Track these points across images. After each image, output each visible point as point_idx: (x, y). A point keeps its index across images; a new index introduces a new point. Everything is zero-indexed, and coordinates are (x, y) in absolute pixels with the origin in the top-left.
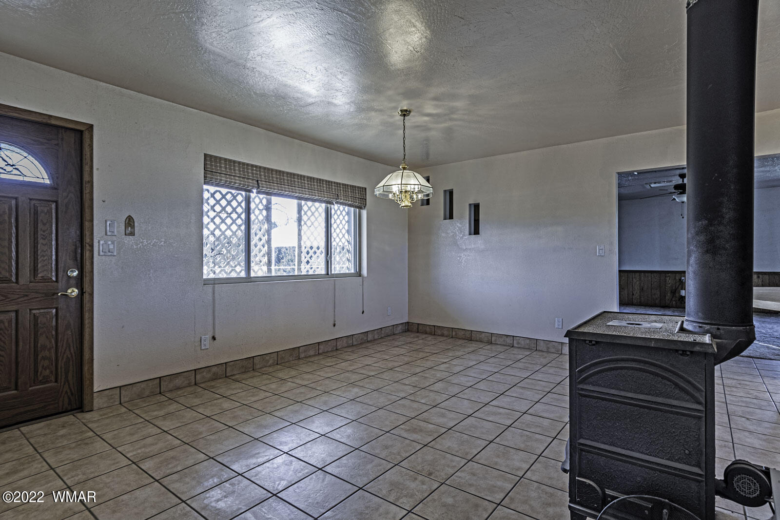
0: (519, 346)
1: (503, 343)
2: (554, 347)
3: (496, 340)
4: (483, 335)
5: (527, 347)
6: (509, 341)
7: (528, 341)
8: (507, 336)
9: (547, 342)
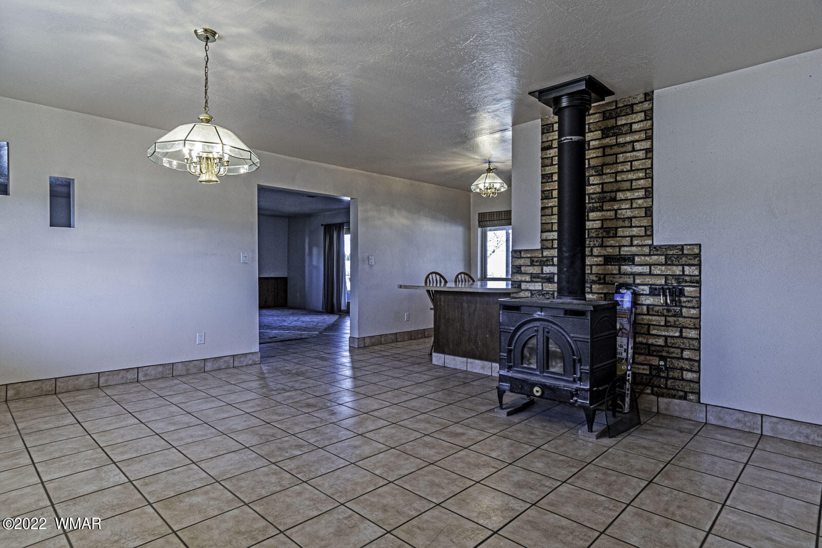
0: (148, 378)
1: (122, 381)
2: (195, 366)
3: (106, 381)
4: (82, 379)
5: (160, 376)
6: (131, 376)
7: (160, 369)
8: (127, 370)
9: (187, 363)
